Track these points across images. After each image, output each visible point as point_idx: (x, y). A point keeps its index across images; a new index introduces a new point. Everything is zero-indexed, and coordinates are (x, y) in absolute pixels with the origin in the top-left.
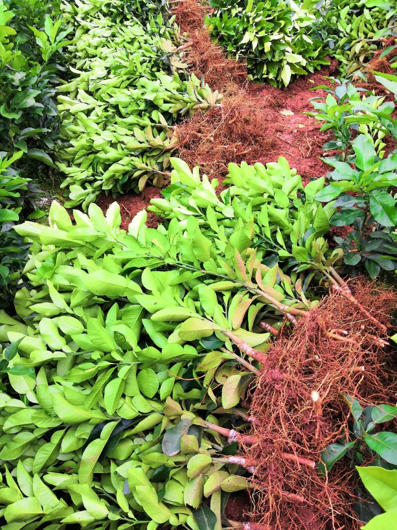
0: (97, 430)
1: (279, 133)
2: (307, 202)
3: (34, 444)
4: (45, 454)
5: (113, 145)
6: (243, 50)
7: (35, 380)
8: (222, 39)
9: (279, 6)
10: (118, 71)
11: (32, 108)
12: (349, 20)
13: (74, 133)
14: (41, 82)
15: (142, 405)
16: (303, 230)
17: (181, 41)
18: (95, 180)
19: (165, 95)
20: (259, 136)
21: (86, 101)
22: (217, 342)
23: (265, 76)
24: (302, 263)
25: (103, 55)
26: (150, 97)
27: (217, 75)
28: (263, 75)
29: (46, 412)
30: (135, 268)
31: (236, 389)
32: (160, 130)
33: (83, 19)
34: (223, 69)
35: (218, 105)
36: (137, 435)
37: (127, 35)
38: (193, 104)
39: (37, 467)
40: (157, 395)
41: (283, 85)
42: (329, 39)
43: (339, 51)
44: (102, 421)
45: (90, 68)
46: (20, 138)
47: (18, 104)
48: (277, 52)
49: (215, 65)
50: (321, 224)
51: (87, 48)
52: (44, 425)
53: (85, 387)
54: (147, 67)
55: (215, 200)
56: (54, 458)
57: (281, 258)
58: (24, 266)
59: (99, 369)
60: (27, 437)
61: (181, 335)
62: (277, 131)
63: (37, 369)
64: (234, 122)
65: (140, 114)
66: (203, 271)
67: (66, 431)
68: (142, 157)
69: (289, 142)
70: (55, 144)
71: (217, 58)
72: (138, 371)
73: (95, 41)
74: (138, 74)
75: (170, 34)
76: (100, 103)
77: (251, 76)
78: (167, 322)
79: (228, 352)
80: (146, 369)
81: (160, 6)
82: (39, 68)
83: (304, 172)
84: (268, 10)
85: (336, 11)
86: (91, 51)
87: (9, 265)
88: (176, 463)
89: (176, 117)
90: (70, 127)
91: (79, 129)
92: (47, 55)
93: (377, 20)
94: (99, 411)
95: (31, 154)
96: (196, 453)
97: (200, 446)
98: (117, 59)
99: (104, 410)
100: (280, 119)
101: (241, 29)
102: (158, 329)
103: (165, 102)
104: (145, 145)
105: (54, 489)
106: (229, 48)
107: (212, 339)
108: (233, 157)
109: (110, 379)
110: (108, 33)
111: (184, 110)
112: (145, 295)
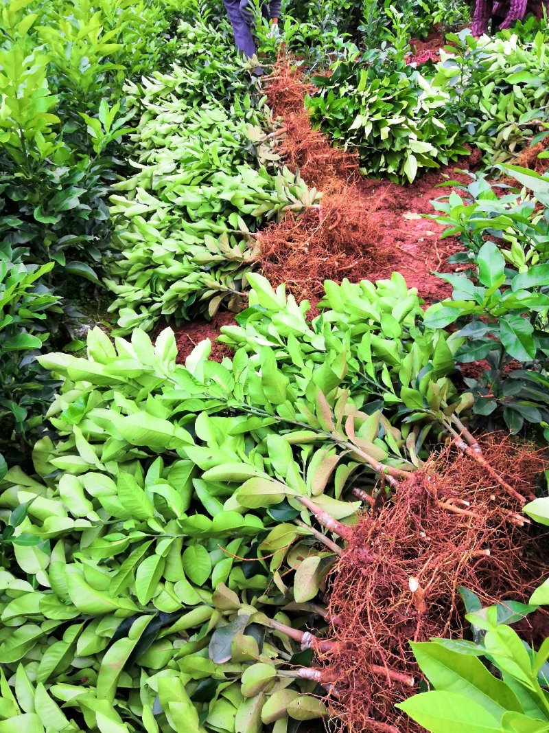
0: (125, 626)
1: (399, 242)
2: (426, 331)
3: (40, 643)
4: (54, 656)
5: (178, 257)
6: (353, 138)
7: (50, 556)
8: (326, 124)
9: (401, 84)
10: (189, 165)
11: (76, 211)
12: (495, 98)
13: (129, 241)
14: (90, 179)
15: (187, 594)
16: (417, 367)
17: (274, 127)
18: (154, 302)
19: (247, 194)
20: (370, 246)
21: (146, 202)
22: (289, 512)
23: (382, 170)
24: (415, 411)
25: (172, 146)
26: (227, 196)
27: (318, 169)
28: (380, 168)
29: (59, 599)
30: (188, 412)
31: (313, 576)
32: (239, 237)
33: (151, 102)
34: (326, 160)
35: (316, 206)
36: (177, 635)
37: (204, 120)
38: (282, 205)
39: (43, 674)
40: (209, 582)
41: (407, 181)
42: (467, 123)
43: (481, 137)
44: (133, 614)
45: (155, 161)
46: (59, 248)
47: (57, 206)
48: (398, 139)
49: (315, 156)
50: (443, 360)
51: (154, 137)
52: (57, 615)
53: (114, 568)
54: (227, 159)
55: (303, 328)
56: (67, 664)
57: (387, 404)
58: (47, 408)
59: (131, 541)
60: (32, 632)
61: (241, 499)
62: (396, 239)
63: (53, 542)
64: (336, 228)
65: (214, 218)
66: (277, 417)
67: (85, 627)
68: (215, 273)
69: (411, 253)
70: (104, 255)
71: (318, 147)
72: (184, 548)
73: (163, 129)
74: (214, 167)
75: (259, 118)
76: (163, 204)
77: (364, 171)
78: (224, 483)
79: (304, 525)
80: (194, 545)
81: (250, 85)
82: (88, 162)
83: (430, 293)
84: (386, 88)
85: (477, 88)
86: (158, 140)
87: (29, 407)
88: (227, 674)
89: (260, 222)
90: (123, 233)
91: (134, 237)
92: (100, 146)
93: (531, 99)
94: (129, 599)
95: (70, 267)
96: (256, 661)
97: (260, 652)
98: (189, 150)
99: (135, 599)
100: (402, 224)
101: (351, 111)
102: (212, 492)
103: (247, 202)
104: (219, 257)
105: (64, 706)
106: (335, 136)
107: (284, 507)
108: (333, 273)
109: (146, 556)
110: (181, 119)
111: (271, 212)
112: (198, 447)
